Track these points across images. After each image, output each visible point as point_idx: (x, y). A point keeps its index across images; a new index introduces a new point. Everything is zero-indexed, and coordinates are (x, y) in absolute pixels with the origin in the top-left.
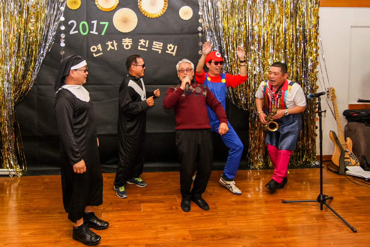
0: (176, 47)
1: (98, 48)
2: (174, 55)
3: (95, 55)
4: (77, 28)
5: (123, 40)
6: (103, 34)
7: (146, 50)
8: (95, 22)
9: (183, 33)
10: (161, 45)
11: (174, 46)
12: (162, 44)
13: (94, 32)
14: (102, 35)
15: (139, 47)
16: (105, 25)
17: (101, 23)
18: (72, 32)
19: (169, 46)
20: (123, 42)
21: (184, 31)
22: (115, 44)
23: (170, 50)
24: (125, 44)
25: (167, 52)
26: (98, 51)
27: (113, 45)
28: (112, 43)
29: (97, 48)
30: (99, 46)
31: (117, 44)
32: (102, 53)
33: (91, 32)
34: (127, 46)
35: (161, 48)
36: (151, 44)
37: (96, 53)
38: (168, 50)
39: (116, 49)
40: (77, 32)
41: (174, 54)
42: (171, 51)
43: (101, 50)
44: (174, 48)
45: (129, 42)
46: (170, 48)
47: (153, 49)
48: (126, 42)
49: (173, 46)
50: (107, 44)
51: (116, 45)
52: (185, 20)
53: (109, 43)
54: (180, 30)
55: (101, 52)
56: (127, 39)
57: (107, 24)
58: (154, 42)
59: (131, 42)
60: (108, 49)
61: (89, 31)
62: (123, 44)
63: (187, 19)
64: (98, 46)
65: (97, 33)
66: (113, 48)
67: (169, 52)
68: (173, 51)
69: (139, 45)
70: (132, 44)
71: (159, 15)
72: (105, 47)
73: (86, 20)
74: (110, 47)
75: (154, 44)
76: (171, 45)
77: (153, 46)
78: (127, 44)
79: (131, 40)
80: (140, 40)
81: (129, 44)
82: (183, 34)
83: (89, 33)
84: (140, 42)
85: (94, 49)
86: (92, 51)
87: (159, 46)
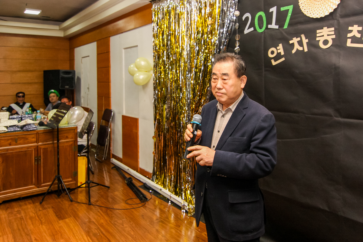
1: (279, 51)
3: (274, 63)
4: (252, 25)
5: (318, 31)
6: (286, 27)
8: (274, 10)
13: (273, 26)
14: (284, 28)
15: (349, 41)
16: (288, 10)
17: (282, 9)
18: (246, 31)
20: (318, 35)
22: (305, 41)
24: (322, 40)
26: (279, 56)
27: (300, 43)
28: (299, 39)
29: (277, 50)
30: (280, 46)
31: (307, 41)
32: (283, 59)
33: (270, 26)
34: (326, 42)
37: (276, 59)
39: (306, 50)
40: (252, 29)
43: (282, 53)
45: (328, 35)
48: (323, 36)
50: (291, 42)
51: (307, 43)
53: (295, 41)
55: (282, 57)
56: (325, 28)
59: (333, 33)
60: (294, 51)
61: (267, 24)
62: (317, 39)
64: (278, 48)
65: (277, 27)
66: (301, 49)
69: (349, 38)
70: (334, 37)
72: (288, 47)
73: (263, 9)
74: (297, 47)
78: (326, 37)
79: (333, 29)
80: (350, 28)
81: (330, 39)
83: (267, 28)
84: (351, 31)
85: (272, 53)
86: (271, 56)
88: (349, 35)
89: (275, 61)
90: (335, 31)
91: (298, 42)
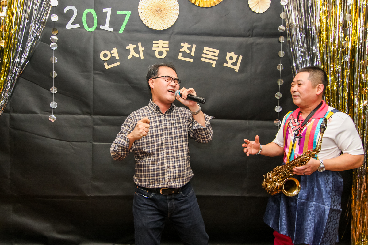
0: (241, 57)
1: (113, 55)
2: (237, 70)
3: (107, 67)
4: (78, 20)
5: (154, 42)
6: (121, 31)
7: (191, 60)
8: (108, 11)
9: (254, 34)
10: (217, 54)
11: (237, 56)
12: (217, 51)
13: (107, 27)
15: (180, 54)
16: (125, 15)
17: (119, 12)
18: (69, 26)
19: (229, 55)
20: (154, 45)
21: (254, 32)
22: (141, 49)
23: (230, 62)
24: (157, 50)
25: (225, 64)
26: (112, 60)
27: (137, 50)
28: (135, 46)
29: (111, 54)
30: (115, 51)
31: (143, 49)
33: (102, 27)
34: (161, 53)
35: (217, 58)
36: (199, 51)
38: (227, 63)
39: (142, 57)
40: (78, 26)
41: (237, 68)
42: (232, 64)
43: (117, 58)
44: (237, 59)
45: (163, 47)
46: (231, 58)
47: (202, 59)
48: (159, 47)
49: (235, 56)
50: (127, 48)
52: (258, 13)
53: (131, 47)
54: (249, 30)
55: (117, 61)
56: (161, 41)
57: (128, 14)
58: (206, 49)
59: (167, 46)
60: (129, 57)
61: (99, 24)
62: (154, 49)
63: (261, 12)
64: (112, 52)
65: (111, 30)
66: (137, 56)
67: (229, 65)
68: (235, 64)
69: (181, 52)
70: (168, 49)
71: (214, 3)
72: (124, 52)
73: (93, 7)
74: (132, 53)
75: (205, 51)
76: (232, 54)
77: (203, 55)
78: (161, 49)
79: (167, 42)
80: (182, 44)
81: (164, 50)
82: (252, 37)
83: (98, 28)
84: (182, 47)
85: (105, 56)
86: (102, 58)
87: (212, 55)
88: (181, 50)
89: (108, 65)
90: (169, 44)
91: (134, 49)
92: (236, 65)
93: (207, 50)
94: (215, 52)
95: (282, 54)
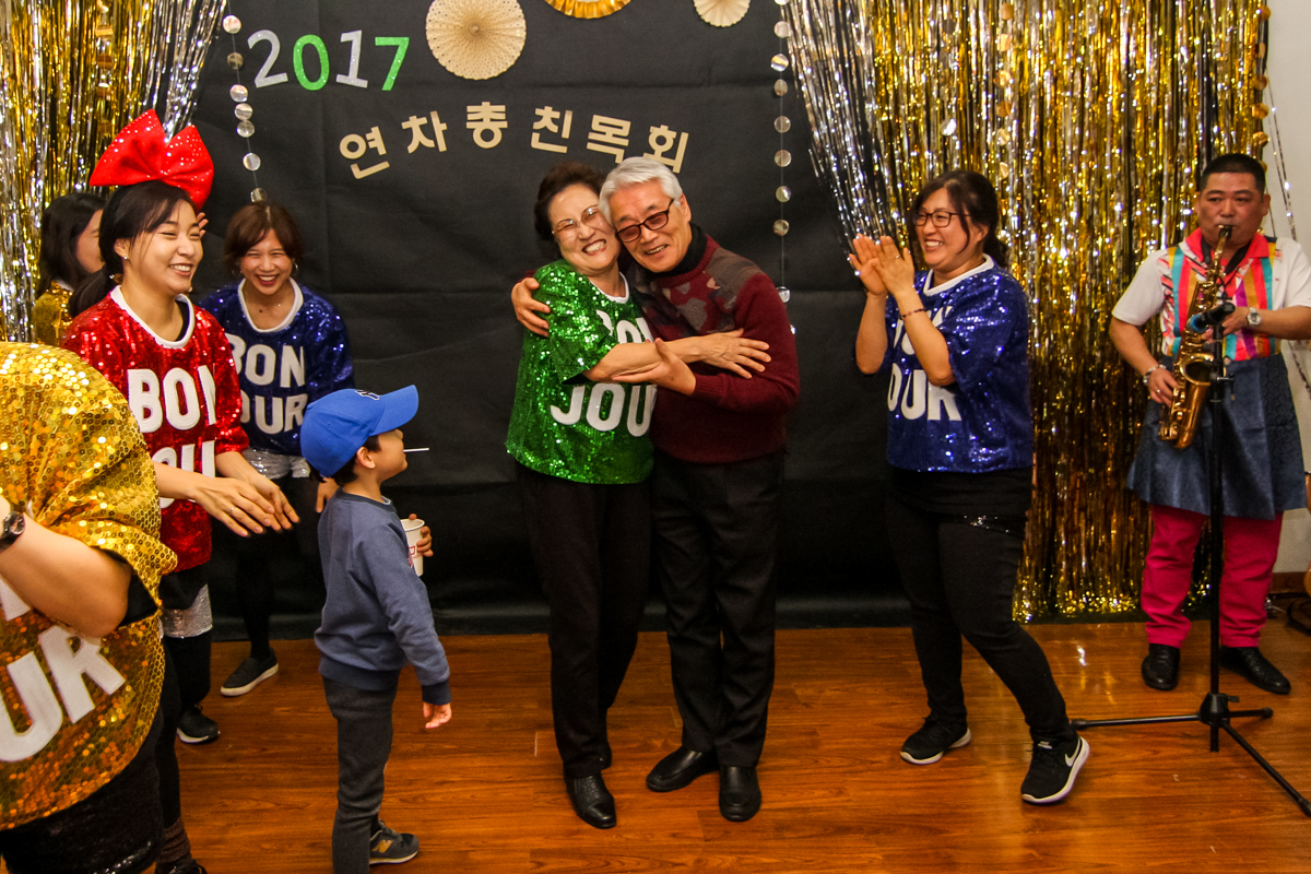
0: (684, 137)
1: (372, 145)
3: (358, 174)
4: (283, 64)
5: (470, 109)
6: (388, 86)
7: (563, 149)
8: (354, 38)
9: (713, 79)
10: (625, 132)
11: (674, 134)
12: (626, 125)
13: (352, 79)
14: (384, 88)
15: (536, 136)
16: (396, 47)
17: (380, 41)
18: (263, 81)
19: (655, 132)
20: (470, 117)
21: (714, 72)
22: (439, 127)
24: (478, 129)
26: (371, 157)
27: (428, 131)
28: (424, 121)
29: (367, 142)
30: (375, 133)
31: (444, 127)
33: (340, 79)
34: (488, 135)
35: (625, 143)
36: (582, 128)
37: (364, 162)
39: (442, 147)
40: (283, 78)
41: (676, 165)
42: (664, 155)
43: (382, 151)
44: (676, 141)
45: (492, 120)
46: (661, 140)
47: (590, 146)
48: (481, 120)
49: (670, 135)
50: (405, 125)
51: (444, 132)
52: (720, 27)
53: (414, 123)
54: (702, 70)
55: (381, 159)
56: (486, 104)
57: (402, 43)
58: (597, 120)
59: (503, 116)
60: (412, 148)
61: (333, 72)
62: (469, 125)
63: (726, 23)
64: (369, 136)
65: (363, 84)
66: (430, 144)
68: (671, 153)
69: (537, 131)
70: (505, 125)
71: (611, 8)
72: (397, 137)
73: (318, 30)
74: (419, 138)
75: (595, 126)
76: (663, 131)
77: (592, 136)
78: (487, 125)
79: (502, 108)
80: (538, 112)
81: (496, 128)
82: (711, 84)
83: (331, 80)
84: (540, 118)
85: (353, 147)
86: (346, 153)
87: (614, 136)
88: (537, 125)
89: (361, 169)
90: (506, 112)
91: (422, 127)
92: (674, 158)
93: (601, 124)
94: (621, 128)
95: (783, 124)
